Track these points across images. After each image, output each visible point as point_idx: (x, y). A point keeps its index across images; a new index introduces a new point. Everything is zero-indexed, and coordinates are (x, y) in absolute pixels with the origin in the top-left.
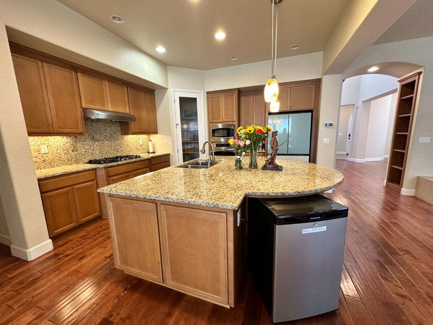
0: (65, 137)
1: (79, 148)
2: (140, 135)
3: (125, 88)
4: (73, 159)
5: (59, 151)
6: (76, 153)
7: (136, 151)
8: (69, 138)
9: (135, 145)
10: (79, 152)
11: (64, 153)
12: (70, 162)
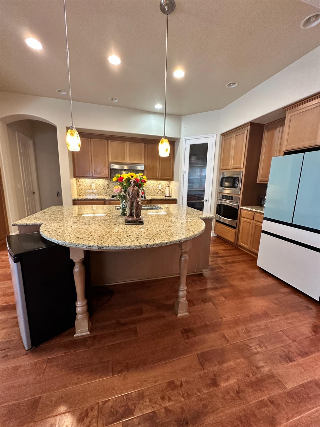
0: (104, 180)
1: (111, 187)
2: (153, 181)
3: (143, 144)
4: (107, 193)
5: (100, 187)
6: (109, 189)
7: (154, 194)
8: (106, 180)
9: (154, 189)
10: (111, 189)
11: (103, 189)
12: (105, 195)
